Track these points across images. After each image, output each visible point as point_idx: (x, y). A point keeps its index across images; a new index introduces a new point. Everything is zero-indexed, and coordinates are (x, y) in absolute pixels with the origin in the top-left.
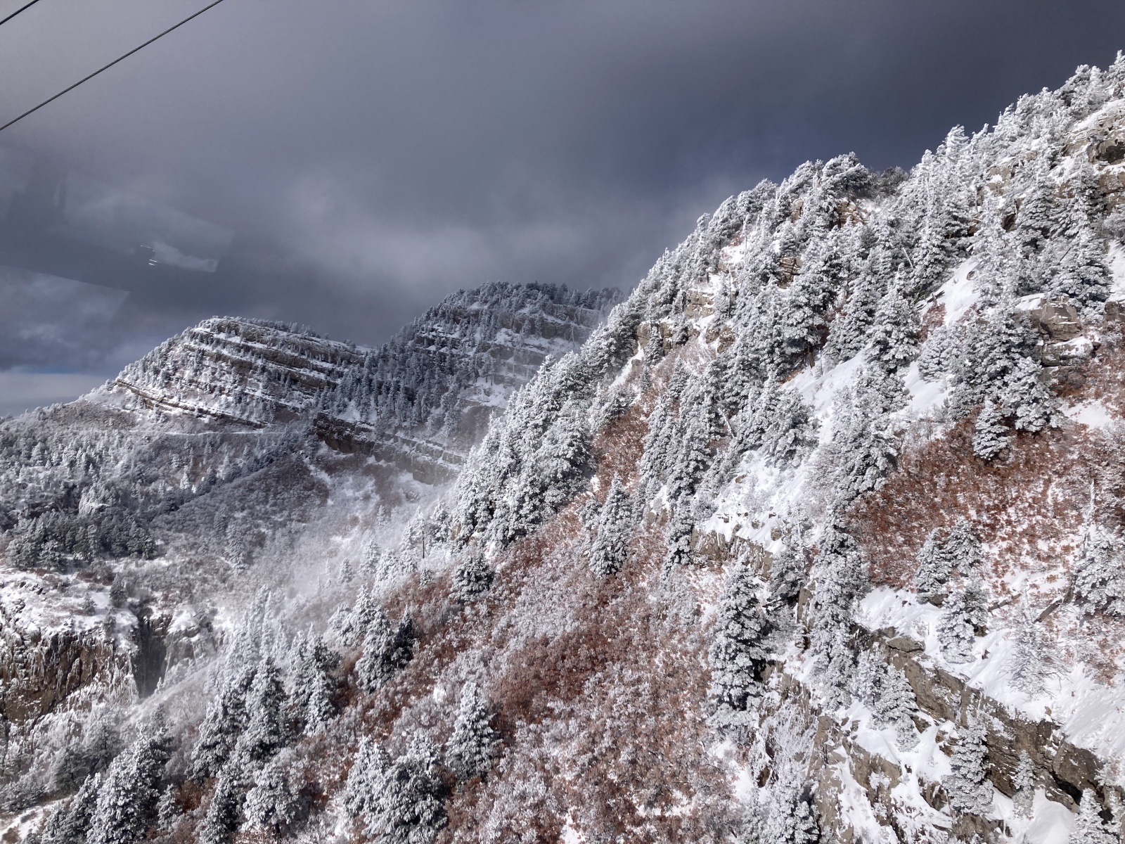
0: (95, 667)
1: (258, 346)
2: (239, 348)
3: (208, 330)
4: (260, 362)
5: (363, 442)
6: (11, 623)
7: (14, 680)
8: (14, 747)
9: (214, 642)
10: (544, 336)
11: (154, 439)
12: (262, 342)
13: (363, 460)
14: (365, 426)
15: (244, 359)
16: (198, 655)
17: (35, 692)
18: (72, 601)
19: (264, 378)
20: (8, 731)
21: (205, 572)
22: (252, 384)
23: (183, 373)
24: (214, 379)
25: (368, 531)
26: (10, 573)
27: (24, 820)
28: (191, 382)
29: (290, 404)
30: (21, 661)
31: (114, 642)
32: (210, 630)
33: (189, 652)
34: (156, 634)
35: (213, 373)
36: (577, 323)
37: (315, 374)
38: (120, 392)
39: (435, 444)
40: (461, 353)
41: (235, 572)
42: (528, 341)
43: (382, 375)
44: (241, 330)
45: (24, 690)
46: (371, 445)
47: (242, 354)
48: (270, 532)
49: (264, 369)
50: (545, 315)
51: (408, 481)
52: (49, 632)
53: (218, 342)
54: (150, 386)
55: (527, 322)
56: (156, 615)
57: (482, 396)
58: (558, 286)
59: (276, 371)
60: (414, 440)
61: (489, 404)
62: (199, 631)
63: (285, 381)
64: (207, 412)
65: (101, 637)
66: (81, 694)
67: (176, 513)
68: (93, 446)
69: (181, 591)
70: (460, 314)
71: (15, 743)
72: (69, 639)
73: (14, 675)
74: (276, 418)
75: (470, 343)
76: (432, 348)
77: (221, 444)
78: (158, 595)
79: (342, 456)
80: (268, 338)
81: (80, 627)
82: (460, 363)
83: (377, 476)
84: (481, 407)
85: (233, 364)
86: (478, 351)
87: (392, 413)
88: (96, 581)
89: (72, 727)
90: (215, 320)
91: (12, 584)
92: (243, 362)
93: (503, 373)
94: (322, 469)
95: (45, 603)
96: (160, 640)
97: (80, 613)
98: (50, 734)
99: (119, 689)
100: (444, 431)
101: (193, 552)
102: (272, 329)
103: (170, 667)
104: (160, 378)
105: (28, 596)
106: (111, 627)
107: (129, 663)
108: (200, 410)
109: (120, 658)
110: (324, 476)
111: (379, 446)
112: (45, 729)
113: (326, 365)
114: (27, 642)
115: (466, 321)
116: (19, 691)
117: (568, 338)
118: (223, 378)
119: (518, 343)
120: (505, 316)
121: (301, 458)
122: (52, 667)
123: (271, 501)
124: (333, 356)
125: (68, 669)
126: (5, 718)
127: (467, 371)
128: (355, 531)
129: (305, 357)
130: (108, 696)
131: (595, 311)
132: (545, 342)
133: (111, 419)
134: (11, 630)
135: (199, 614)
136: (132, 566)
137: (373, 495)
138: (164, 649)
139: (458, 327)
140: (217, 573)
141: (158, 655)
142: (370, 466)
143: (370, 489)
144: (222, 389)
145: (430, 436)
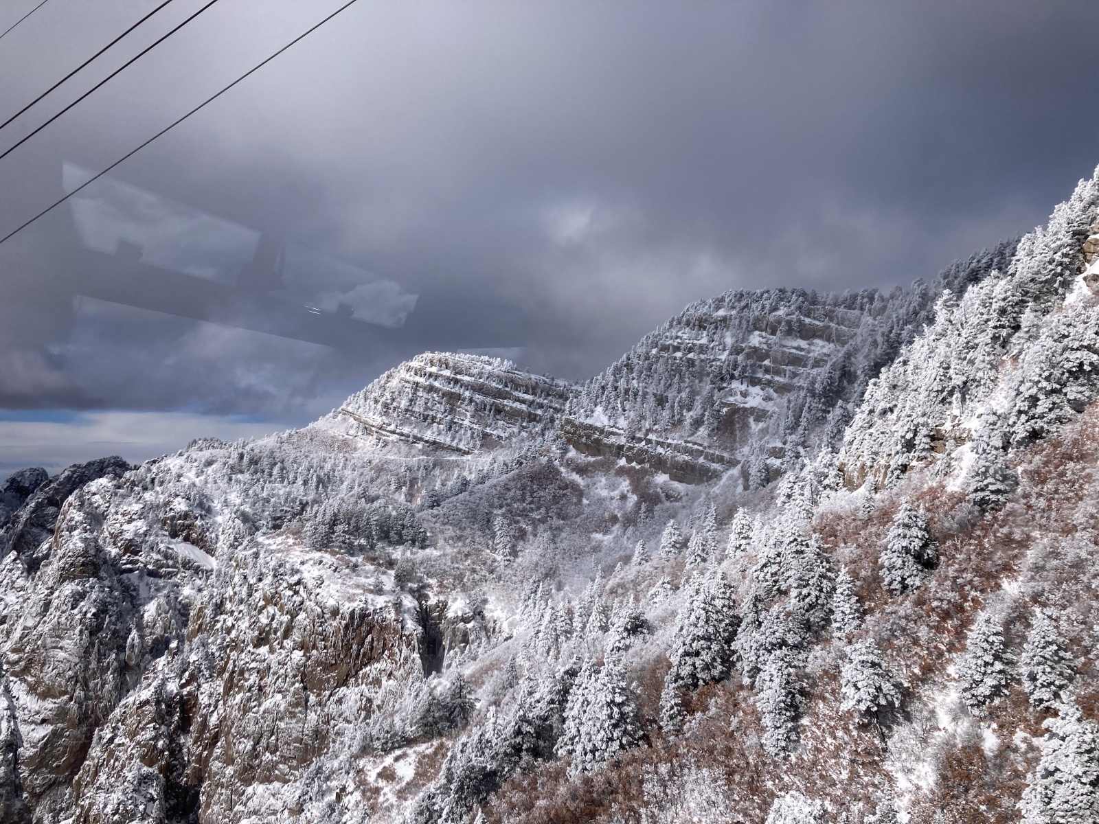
0: (385, 644)
1: (466, 378)
2: (448, 380)
3: (422, 364)
4: (467, 394)
5: (612, 445)
6: (312, 597)
7: (314, 652)
8: (312, 716)
9: (487, 630)
10: (803, 337)
11: (374, 462)
12: (469, 375)
13: (614, 463)
14: (614, 430)
15: (453, 390)
16: (473, 642)
17: (332, 665)
18: (362, 580)
19: (471, 408)
20: (307, 701)
21: (474, 563)
22: (460, 414)
23: (400, 403)
24: (427, 408)
25: (631, 528)
26: (307, 552)
27: (397, 759)
28: (407, 410)
29: (495, 432)
30: (321, 634)
31: (402, 622)
32: (483, 618)
33: (465, 639)
34: (433, 619)
35: (426, 403)
36: (838, 324)
37: (517, 405)
38: (344, 419)
39: (695, 444)
40: (712, 357)
41: (502, 563)
42: (785, 342)
43: (628, 382)
44: (451, 364)
45: (322, 663)
46: (620, 448)
47: (452, 385)
48: (529, 529)
49: (471, 400)
50: (802, 318)
51: (665, 482)
52: (346, 608)
53: (431, 375)
54: (371, 414)
55: (783, 324)
56: (433, 601)
57: (739, 397)
58: (809, 291)
59: (482, 402)
60: (669, 441)
61: (747, 406)
62: (473, 618)
63: (490, 411)
64: (421, 439)
65: (392, 616)
66: (372, 670)
67: (439, 508)
68: (322, 468)
69: (454, 579)
70: (706, 320)
71: (313, 713)
72: (364, 615)
73: (314, 647)
74: (482, 446)
75: (721, 347)
76: (679, 354)
77: (434, 468)
78: (433, 581)
79: (591, 459)
80: (475, 371)
81: (372, 604)
82: (711, 366)
83: (630, 476)
84: (739, 409)
85: (444, 395)
86: (731, 354)
87: (643, 417)
88: (380, 565)
89: (364, 702)
90: (428, 355)
91: (312, 562)
92: (452, 393)
93: (760, 375)
94: (573, 470)
95: (340, 580)
96: (436, 624)
97: (371, 592)
98: (344, 706)
99: (406, 667)
100: (703, 431)
101: (460, 544)
102: (479, 364)
103: (449, 651)
104: (379, 406)
105: (326, 573)
106: (398, 606)
107: (415, 642)
108: (415, 437)
109: (407, 637)
110: (575, 477)
111: (631, 448)
112: (340, 701)
113: (529, 397)
114: (327, 616)
115: (713, 326)
116: (319, 663)
117: (829, 340)
118: (435, 408)
119: (775, 344)
120: (757, 320)
121: (550, 461)
122: (348, 641)
123: (529, 499)
124: (534, 388)
125: (361, 644)
126: (305, 688)
127: (721, 373)
128: (616, 528)
129: (508, 389)
130: (396, 673)
131: (857, 312)
132: (803, 344)
133: (337, 444)
134: (312, 604)
135: (472, 602)
136: (408, 554)
137: (629, 495)
138: (442, 634)
139: (705, 333)
140: (484, 564)
141: (435, 640)
142: (622, 468)
143: (626, 489)
144: (434, 419)
145: (689, 436)
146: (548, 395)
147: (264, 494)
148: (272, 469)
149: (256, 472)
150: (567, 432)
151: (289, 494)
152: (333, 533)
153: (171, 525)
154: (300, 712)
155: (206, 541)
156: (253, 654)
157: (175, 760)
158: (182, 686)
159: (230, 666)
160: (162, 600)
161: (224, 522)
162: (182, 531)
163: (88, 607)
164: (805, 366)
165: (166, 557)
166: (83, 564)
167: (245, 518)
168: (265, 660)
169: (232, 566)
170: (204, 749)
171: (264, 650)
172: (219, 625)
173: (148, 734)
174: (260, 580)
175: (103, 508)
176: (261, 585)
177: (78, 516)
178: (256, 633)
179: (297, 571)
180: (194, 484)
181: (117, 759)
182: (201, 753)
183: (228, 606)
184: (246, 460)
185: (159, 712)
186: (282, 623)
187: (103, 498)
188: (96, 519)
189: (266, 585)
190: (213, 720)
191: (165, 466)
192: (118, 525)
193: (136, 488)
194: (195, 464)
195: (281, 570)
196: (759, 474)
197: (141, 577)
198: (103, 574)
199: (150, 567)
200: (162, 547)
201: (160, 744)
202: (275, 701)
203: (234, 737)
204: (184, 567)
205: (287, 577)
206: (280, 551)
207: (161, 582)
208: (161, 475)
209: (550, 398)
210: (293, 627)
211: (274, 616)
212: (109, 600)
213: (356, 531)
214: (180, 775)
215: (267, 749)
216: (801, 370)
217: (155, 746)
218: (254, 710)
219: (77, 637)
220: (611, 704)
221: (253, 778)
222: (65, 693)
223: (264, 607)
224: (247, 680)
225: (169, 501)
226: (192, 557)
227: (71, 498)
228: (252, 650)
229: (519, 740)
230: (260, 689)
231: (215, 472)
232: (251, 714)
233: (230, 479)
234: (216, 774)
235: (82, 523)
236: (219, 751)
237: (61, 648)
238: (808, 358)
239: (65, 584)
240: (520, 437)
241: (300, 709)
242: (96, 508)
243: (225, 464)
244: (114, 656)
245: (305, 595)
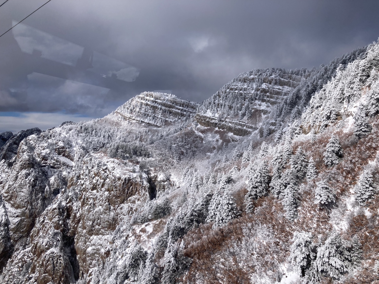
0: (136, 190)
1: (159, 101)
2: (153, 101)
3: (144, 96)
4: (160, 106)
5: (213, 123)
6: (111, 174)
7: (112, 192)
8: (112, 214)
9: (171, 185)
10: (280, 85)
11: (128, 130)
12: (160, 100)
13: (214, 129)
14: (214, 118)
15: (155, 105)
16: (166, 189)
17: (119, 196)
18: (128, 168)
19: (161, 111)
20: (110, 208)
21: (166, 163)
22: (157, 113)
23: (136, 109)
24: (146, 111)
25: (220, 151)
26: (109, 158)
27: (146, 226)
28: (139, 112)
29: (169, 120)
30: (114, 186)
31: (142, 182)
32: (170, 181)
33: (164, 188)
34: (152, 181)
36: (293, 80)
37: (177, 110)
38: (117, 115)
39: (242, 122)
40: (248, 92)
41: (176, 163)
42: (274, 87)
43: (219, 101)
44: (154, 96)
45: (115, 196)
46: (216, 124)
47: (154, 103)
48: (185, 151)
49: (161, 109)
50: (280, 78)
51: (232, 135)
52: (123, 177)
53: (147, 99)
54: (126, 113)
55: (274, 80)
56: (152, 175)
57: (258, 106)
58: (282, 69)
59: (165, 109)
60: (233, 121)
61: (261, 109)
62: (166, 181)
63: (168, 113)
64: (144, 122)
65: (138, 180)
66: (132, 198)
67: (153, 144)
68: (109, 132)
69: (160, 168)
70: (246, 79)
71: (112, 213)
72: (129, 180)
73: (112, 190)
74: (165, 124)
75: (252, 89)
76: (236, 91)
77: (148, 132)
78: (152, 169)
79: (206, 128)
80: (162, 98)
81: (132, 176)
82: (248, 95)
83: (220, 134)
84: (258, 110)
85: (152, 107)
86: (255, 91)
87: (224, 113)
88: (134, 163)
89: (130, 209)
90: (145, 93)
91: (110, 162)
92: (154, 106)
93: (265, 98)
94: (200, 131)
95: (121, 168)
96: (154, 183)
97: (131, 172)
98: (123, 210)
99: (144, 197)
100: (245, 118)
101: (161, 156)
102: (163, 96)
103: (158, 192)
104: (129, 111)
105: (116, 166)
106: (141, 177)
107: (147, 189)
108: (142, 121)
109: (144, 187)
110: (200, 134)
111: (220, 124)
112: (121, 208)
113: (181, 108)
114: (116, 180)
115: (249, 81)
116: (114, 196)
117: (289, 86)
118: (148, 111)
119: (271, 87)
120: (265, 79)
121: (191, 129)
122: (124, 188)
123: (184, 141)
124: (183, 105)
125: (128, 189)
126: (109, 204)
127: (252, 98)
128: (215, 151)
129: (174, 105)
130: (141, 199)
131: (300, 76)
132: (281, 87)
133: (114, 124)
134: (111, 176)
135: (166, 176)
136: (143, 159)
137: (219, 140)
138: (156, 186)
139: (246, 84)
140: (170, 163)
141: (153, 188)
142: (217, 131)
143: (218, 138)
144: (148, 115)
145: (240, 120)
146: (188, 107)
147: (90, 140)
148: (92, 132)
149: (87, 133)
150: (197, 119)
151: (98, 140)
152: (118, 152)
153: (58, 151)
154: (108, 212)
155: (71, 156)
156: (91, 193)
157: (66, 228)
158: (67, 204)
159: (83, 197)
160: (56, 176)
161: (76, 150)
162: (62, 153)
163: (31, 178)
164: (281, 95)
165: (57, 161)
166: (28, 164)
167: (84, 148)
168: (95, 195)
169: (82, 163)
170: (75, 224)
171: (95, 191)
172: (79, 183)
173: (56, 219)
174: (93, 168)
175: (34, 145)
176: (93, 169)
177: (25, 148)
178: (92, 186)
179: (106, 165)
180: (65, 137)
181: (46, 227)
182: (74, 226)
183: (82, 177)
184: (83, 129)
185: (59, 212)
186: (101, 182)
187: (34, 141)
188: (32, 149)
189: (95, 169)
190: (78, 215)
191: (55, 130)
192: (40, 151)
193: (45, 138)
194: (65, 130)
195: (100, 164)
196: (267, 132)
197: (48, 168)
198: (35, 167)
199: (51, 165)
200: (55, 158)
201: (60, 222)
202: (99, 208)
203: (86, 220)
204: (63, 165)
205: (102, 167)
206: (99, 158)
207: (55, 170)
208: (54, 134)
209: (188, 108)
210: (105, 184)
211: (98, 180)
212: (38, 176)
213: (125, 152)
214: (68, 233)
215: (97, 224)
216: (280, 97)
217: (59, 223)
218: (92, 211)
219: (28, 188)
220: (228, 204)
221: (93, 234)
222: (24, 207)
223: (94, 177)
224: (89, 201)
225: (57, 143)
226: (66, 161)
227: (22, 142)
228: (91, 191)
229: (192, 217)
230: (94, 204)
231: (73, 133)
232: (91, 213)
233: (78, 135)
234: (80, 232)
235: (27, 150)
236: (81, 225)
237: (22, 192)
238: (282, 92)
239: (23, 170)
240: (178, 122)
241: (108, 211)
242: (32, 145)
243: (76, 130)
244: (41, 194)
245: (109, 173)
